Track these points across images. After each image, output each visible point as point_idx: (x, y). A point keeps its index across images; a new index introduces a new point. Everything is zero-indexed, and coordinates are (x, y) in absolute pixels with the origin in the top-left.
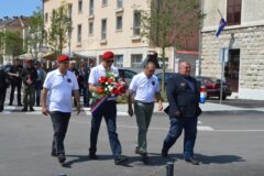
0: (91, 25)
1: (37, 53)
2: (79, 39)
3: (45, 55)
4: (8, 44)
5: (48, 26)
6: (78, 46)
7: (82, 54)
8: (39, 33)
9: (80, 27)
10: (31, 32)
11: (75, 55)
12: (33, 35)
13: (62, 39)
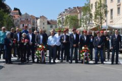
0: (119, 8)
1: (87, 27)
2: (112, 18)
3: (92, 28)
4: (71, 22)
5: (93, 11)
6: (111, 22)
7: (113, 26)
8: (88, 16)
9: (112, 10)
10: (84, 15)
11: (109, 27)
12: (85, 17)
13: (102, 18)
